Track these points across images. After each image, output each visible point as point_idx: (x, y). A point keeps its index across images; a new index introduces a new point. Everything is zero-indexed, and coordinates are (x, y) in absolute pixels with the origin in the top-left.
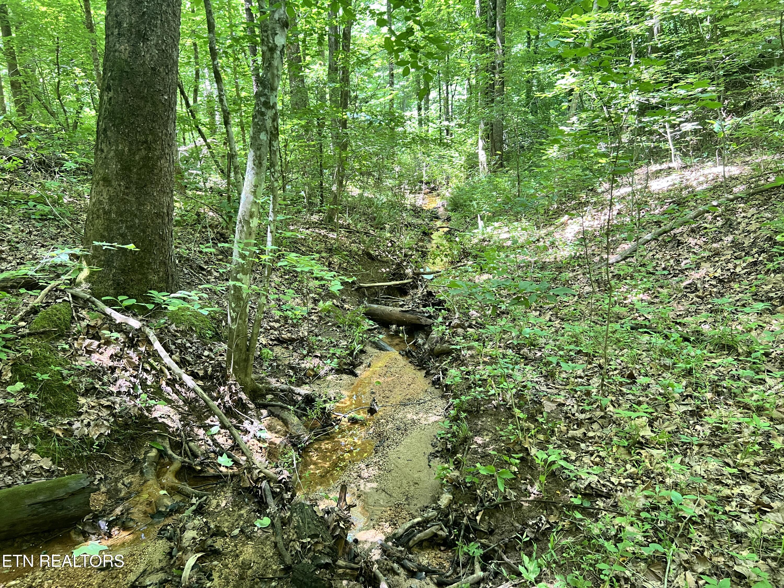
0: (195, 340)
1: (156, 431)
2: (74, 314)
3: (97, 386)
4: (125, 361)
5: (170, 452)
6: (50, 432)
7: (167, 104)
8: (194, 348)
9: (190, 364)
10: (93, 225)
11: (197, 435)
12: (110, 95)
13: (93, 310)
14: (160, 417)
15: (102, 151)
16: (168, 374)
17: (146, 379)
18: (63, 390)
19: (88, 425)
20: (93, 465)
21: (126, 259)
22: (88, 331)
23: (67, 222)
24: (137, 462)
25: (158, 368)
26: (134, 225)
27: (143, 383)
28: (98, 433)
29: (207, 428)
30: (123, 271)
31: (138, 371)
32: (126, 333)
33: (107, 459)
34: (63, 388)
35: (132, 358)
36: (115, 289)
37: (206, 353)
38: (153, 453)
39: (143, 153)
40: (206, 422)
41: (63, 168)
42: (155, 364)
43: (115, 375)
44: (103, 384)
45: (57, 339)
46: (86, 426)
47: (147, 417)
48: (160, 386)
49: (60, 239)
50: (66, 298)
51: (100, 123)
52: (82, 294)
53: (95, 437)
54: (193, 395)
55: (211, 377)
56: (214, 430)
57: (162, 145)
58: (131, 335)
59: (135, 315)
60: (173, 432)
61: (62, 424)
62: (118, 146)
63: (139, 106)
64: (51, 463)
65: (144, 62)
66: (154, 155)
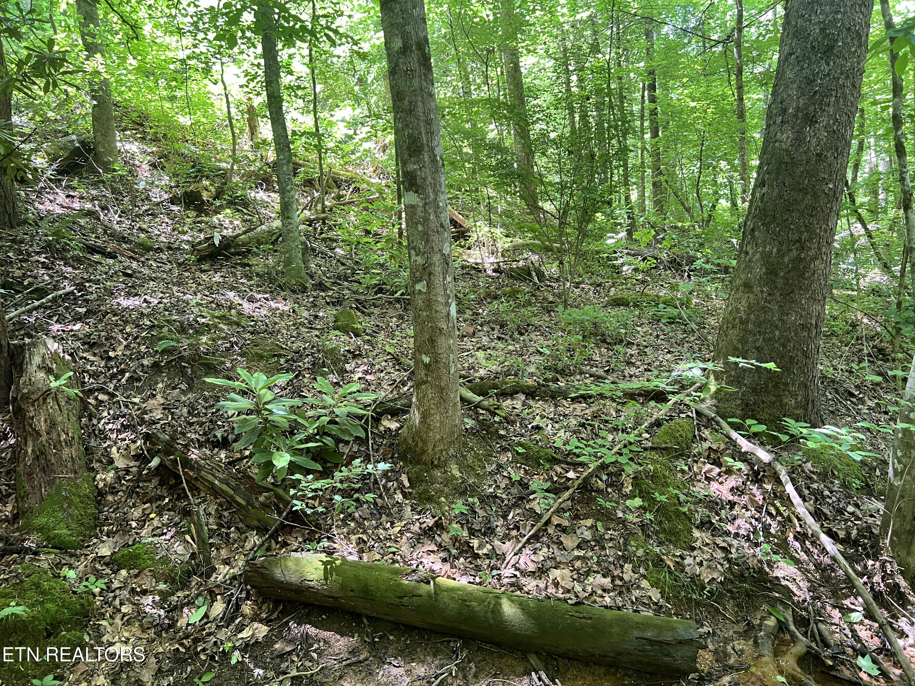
0: (836, 489)
1: (777, 595)
2: (696, 433)
3: (714, 521)
4: (747, 497)
5: (792, 627)
6: (662, 560)
7: (831, 193)
8: (834, 499)
9: (827, 519)
10: (726, 336)
11: (830, 616)
12: (763, 191)
13: (717, 431)
14: (784, 578)
15: (747, 253)
16: (798, 525)
17: (770, 525)
18: (678, 516)
19: (701, 564)
20: (701, 612)
21: (759, 377)
22: (709, 455)
23: (694, 326)
24: (750, 626)
25: (786, 514)
26: (773, 337)
27: (766, 528)
28: (711, 577)
29: (845, 611)
30: (754, 390)
31: (760, 513)
32: (751, 465)
33: (717, 609)
34: (678, 514)
35: (755, 496)
36: (742, 410)
37: (851, 509)
38: (771, 622)
39: (795, 253)
40: (844, 602)
41: (693, 267)
42: (782, 509)
43: (734, 512)
44: (721, 520)
45: (677, 458)
46: (698, 564)
47: (767, 574)
48: (786, 538)
49: (686, 345)
50: (690, 414)
51: (749, 223)
52: (707, 412)
53: (706, 581)
54: (827, 560)
55: (855, 544)
56: (856, 617)
57: (819, 243)
58: (756, 468)
59: (762, 444)
60: (798, 602)
61: (674, 555)
62: (765, 247)
63: (796, 200)
64: (659, 596)
65: (808, 148)
66: (808, 255)
